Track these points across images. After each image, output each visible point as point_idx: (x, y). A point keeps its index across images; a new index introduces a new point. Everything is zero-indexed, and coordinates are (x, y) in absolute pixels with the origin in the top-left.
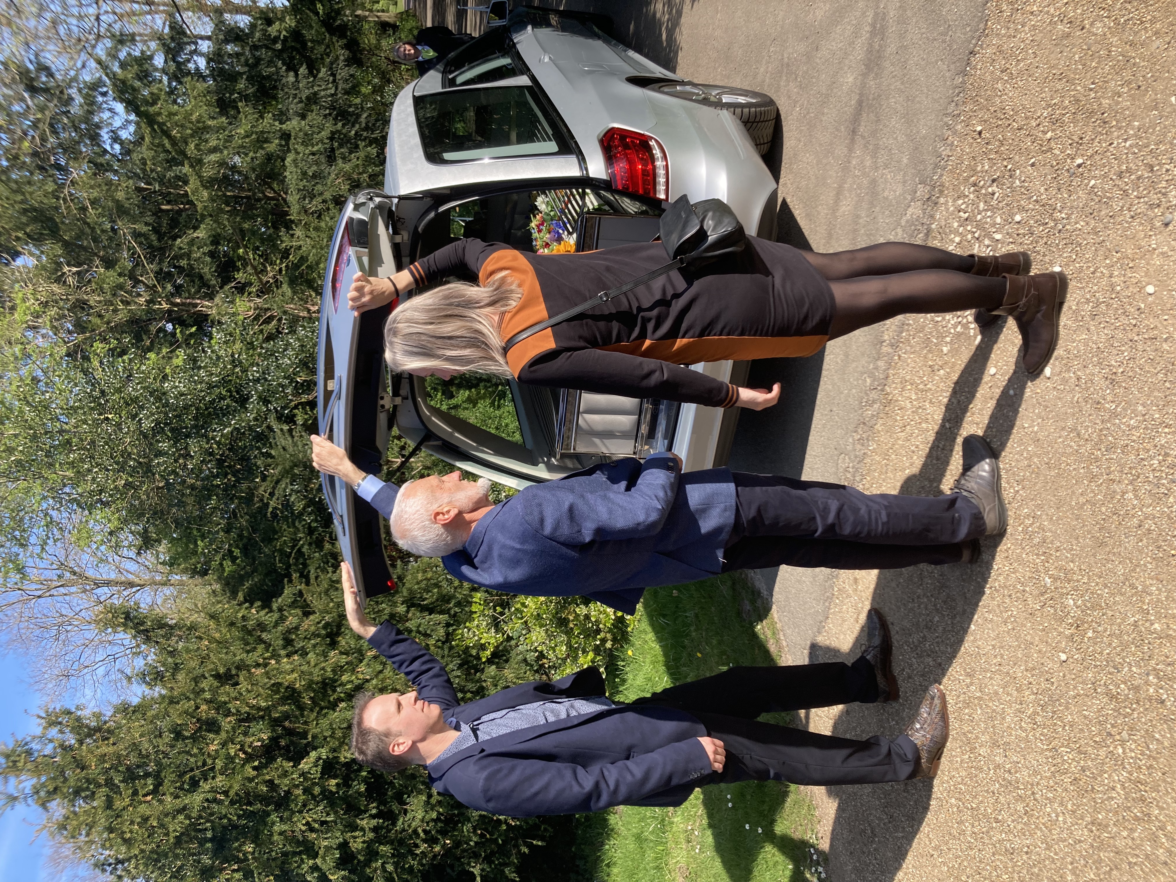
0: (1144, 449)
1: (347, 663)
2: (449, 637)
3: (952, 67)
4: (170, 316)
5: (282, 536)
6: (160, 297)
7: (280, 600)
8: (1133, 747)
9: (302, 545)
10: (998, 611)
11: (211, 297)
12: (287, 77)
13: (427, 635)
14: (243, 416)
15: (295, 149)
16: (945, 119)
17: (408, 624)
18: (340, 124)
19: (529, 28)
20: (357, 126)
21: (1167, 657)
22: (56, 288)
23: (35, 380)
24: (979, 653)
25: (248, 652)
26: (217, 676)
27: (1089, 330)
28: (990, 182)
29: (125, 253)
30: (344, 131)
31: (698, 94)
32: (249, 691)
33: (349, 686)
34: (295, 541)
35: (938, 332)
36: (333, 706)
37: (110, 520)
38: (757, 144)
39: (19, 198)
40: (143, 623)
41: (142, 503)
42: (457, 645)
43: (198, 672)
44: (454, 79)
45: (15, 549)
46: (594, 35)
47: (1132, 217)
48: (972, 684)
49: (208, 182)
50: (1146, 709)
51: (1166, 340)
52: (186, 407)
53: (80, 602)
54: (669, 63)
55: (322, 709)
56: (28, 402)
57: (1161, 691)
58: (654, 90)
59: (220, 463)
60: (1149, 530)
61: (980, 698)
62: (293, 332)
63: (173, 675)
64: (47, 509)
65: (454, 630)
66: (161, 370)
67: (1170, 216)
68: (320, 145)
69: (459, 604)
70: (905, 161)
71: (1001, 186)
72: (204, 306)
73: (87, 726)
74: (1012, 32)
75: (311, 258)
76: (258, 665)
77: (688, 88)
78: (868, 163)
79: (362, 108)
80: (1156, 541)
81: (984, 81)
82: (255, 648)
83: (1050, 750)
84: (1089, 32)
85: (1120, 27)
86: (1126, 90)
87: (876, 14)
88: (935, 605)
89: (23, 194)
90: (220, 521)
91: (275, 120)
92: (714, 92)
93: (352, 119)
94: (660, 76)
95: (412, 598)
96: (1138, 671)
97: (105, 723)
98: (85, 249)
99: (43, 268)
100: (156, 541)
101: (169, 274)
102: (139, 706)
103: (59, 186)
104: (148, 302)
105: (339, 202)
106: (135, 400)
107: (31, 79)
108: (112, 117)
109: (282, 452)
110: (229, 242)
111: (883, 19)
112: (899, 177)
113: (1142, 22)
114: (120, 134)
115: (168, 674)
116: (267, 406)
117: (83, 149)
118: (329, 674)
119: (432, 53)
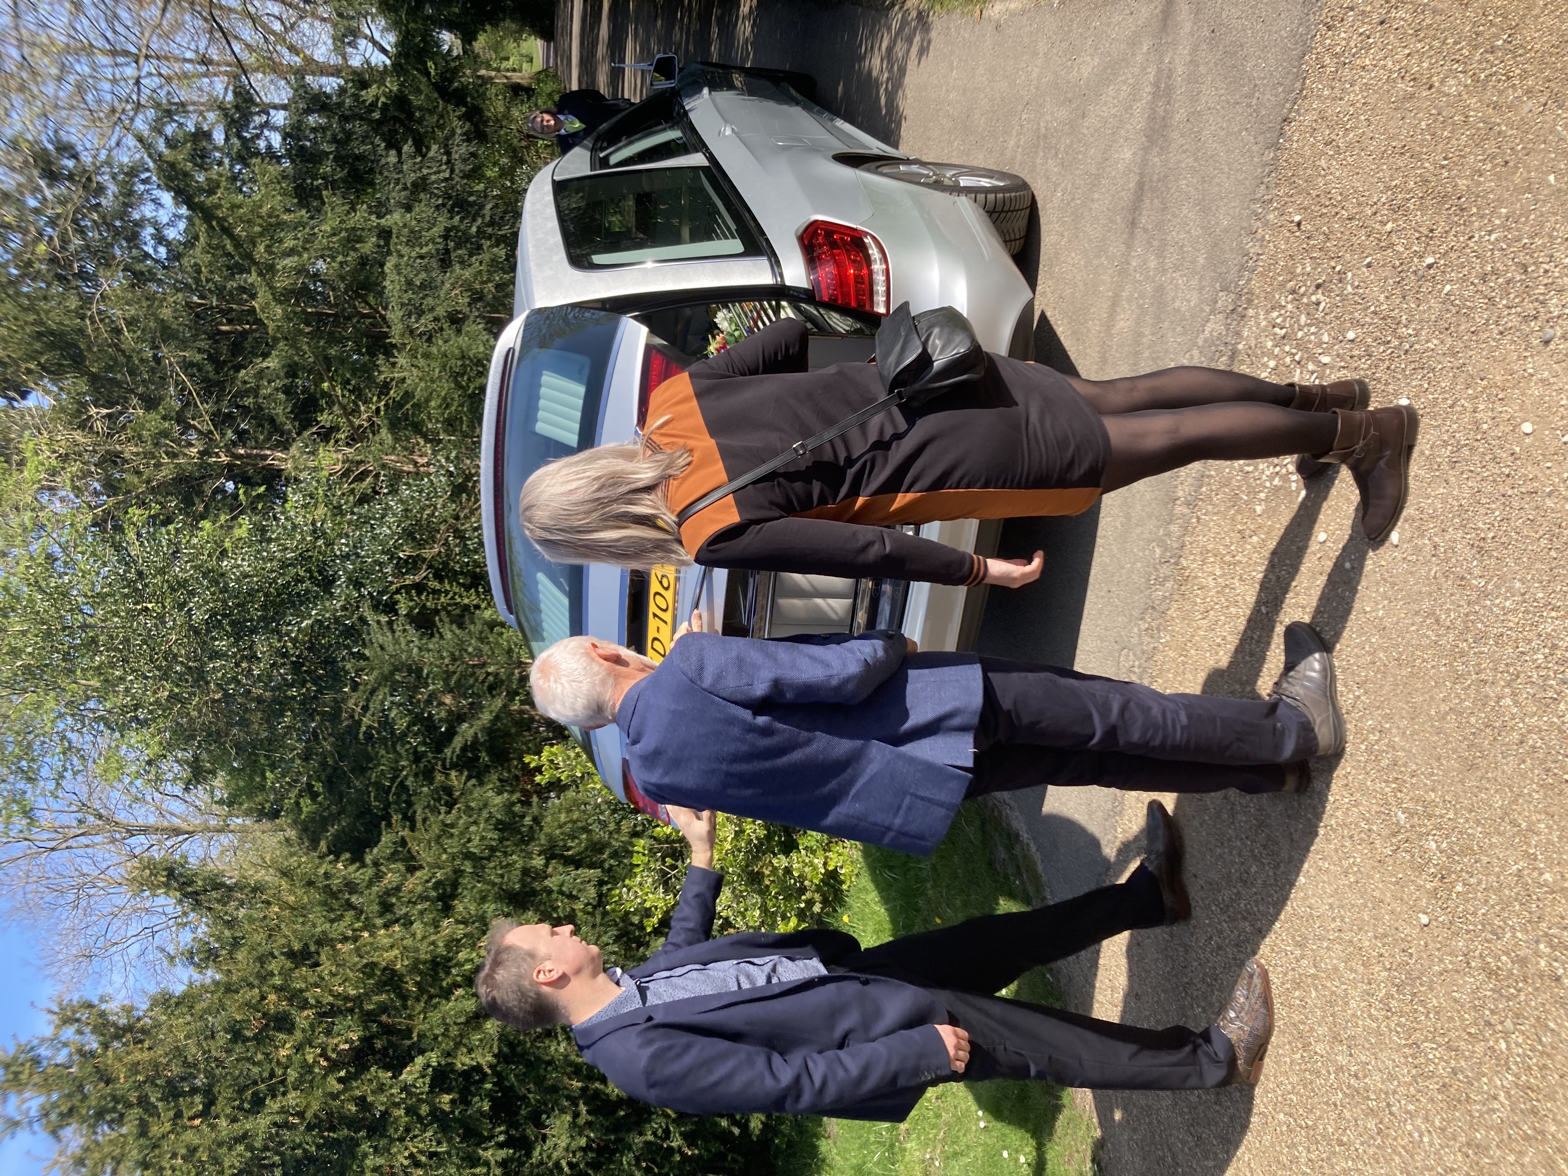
0: (1524, 639)
1: (465, 936)
2: (602, 899)
3: (1261, 138)
4: (231, 472)
5: (379, 764)
6: (217, 446)
7: (375, 850)
8: (1520, 1040)
9: (406, 777)
10: (1335, 858)
11: (285, 446)
12: (387, 156)
13: (572, 897)
14: (327, 604)
15: (398, 251)
16: (1253, 207)
17: (547, 882)
18: (457, 218)
19: (706, 91)
20: (479, 221)
21: (1563, 918)
22: (79, 436)
23: (51, 558)
24: (1311, 915)
25: (332, 921)
26: (291, 955)
27: (1447, 483)
28: (1313, 288)
29: (172, 389)
30: (462, 227)
31: (927, 176)
32: (332, 975)
33: (468, 967)
34: (396, 771)
35: (1249, 485)
36: (446, 994)
37: (148, 745)
38: (1007, 242)
39: (32, 318)
40: (190, 883)
41: (192, 721)
42: (613, 911)
43: (265, 948)
44: (606, 158)
45: (22, 785)
46: (794, 101)
47: (1501, 333)
48: (1303, 957)
49: (282, 294)
50: (1537, 989)
51: (1550, 494)
52: (251, 593)
53: (107, 855)
54: (890, 136)
55: (431, 997)
56: (40, 588)
57: (1556, 964)
58: (869, 170)
59: (296, 667)
60: (1534, 747)
61: (1314, 977)
62: (394, 491)
63: (231, 953)
64: (65, 730)
65: (610, 890)
66: (219, 544)
67: (1551, 331)
68: (431, 246)
69: (615, 855)
70: (1201, 260)
71: (1327, 293)
72: (277, 458)
73: (114, 1024)
74: (1337, 93)
75: (418, 394)
76: (345, 939)
77: (915, 168)
78: (1152, 265)
79: (486, 196)
80: (1543, 762)
81: (1303, 156)
82: (342, 916)
83: (1410, 1046)
84: (1439, 92)
85: (1479, 85)
86: (1489, 166)
87: (1160, 71)
88: (1252, 851)
89: (37, 312)
90: (296, 744)
91: (370, 213)
92: (949, 174)
93: (473, 211)
94: (876, 152)
95: (552, 847)
96: (1525, 937)
97: (139, 1019)
98: (119, 384)
99: (63, 410)
100: (210, 772)
101: (229, 416)
102: (185, 996)
103: (86, 300)
104: (202, 453)
105: (456, 320)
106: (183, 584)
107: (49, 163)
108: (156, 210)
109: (379, 652)
110: (309, 374)
111: (1169, 77)
112: (1194, 283)
113: (1509, 78)
114: (166, 232)
115: (224, 952)
116: (359, 591)
117: (118, 252)
118: (442, 950)
119: (577, 125)
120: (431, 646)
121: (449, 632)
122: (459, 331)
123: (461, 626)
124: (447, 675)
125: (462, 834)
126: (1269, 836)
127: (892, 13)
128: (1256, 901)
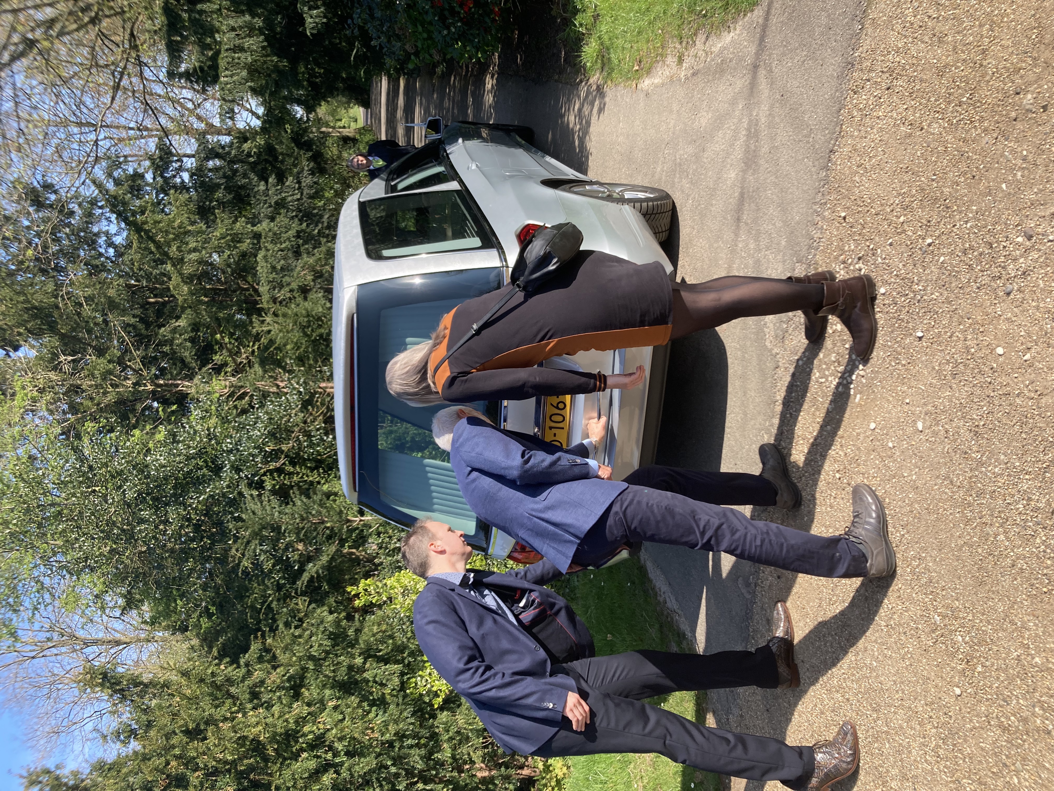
0: (1010, 494)
1: (309, 714)
2: (403, 686)
3: (817, 163)
4: (154, 395)
5: (253, 593)
6: (145, 379)
7: (247, 656)
8: (1027, 777)
9: (272, 601)
10: (895, 648)
11: (190, 378)
12: (258, 186)
13: (382, 685)
14: (217, 484)
15: (266, 247)
16: (815, 207)
17: (365, 675)
18: (305, 224)
19: (460, 140)
20: (320, 226)
21: (1049, 689)
22: (53, 376)
23: (32, 458)
24: (882, 689)
25: (216, 707)
26: (187, 732)
27: (951, 388)
28: (856, 260)
29: (115, 342)
30: (308, 230)
31: (604, 192)
32: (215, 745)
33: (310, 737)
34: (265, 597)
35: (823, 391)
36: (296, 756)
37: (95, 585)
38: (656, 233)
39: (22, 298)
40: (119, 683)
41: (126, 566)
42: (412, 693)
43: (169, 729)
44: (396, 185)
45: (10, 614)
46: (518, 145)
47: (978, 288)
48: (878, 718)
49: (188, 278)
50: (1035, 740)
51: (1018, 395)
52: (166, 478)
53: (70, 661)
54: (581, 167)
55: (285, 759)
56: (23, 479)
57: (1047, 722)
58: (564, 190)
59: (197, 527)
60: (1022, 569)
61: (887, 733)
62: (262, 406)
63: (146, 732)
64: (39, 576)
65: (409, 679)
66: (145, 445)
67: (1011, 286)
68: (287, 243)
69: (412, 654)
70: (783, 243)
71: (866, 262)
72: (184, 386)
73: (66, 784)
74: (863, 133)
75: (278, 341)
76: (225, 719)
77: (595, 187)
78: (752, 246)
79: (324, 210)
80: (1028, 579)
81: (844, 174)
82: (224, 702)
83: (953, 782)
84: (927, 132)
85: (953, 127)
86: (962, 179)
87: (750, 121)
88: (839, 643)
89: (25, 295)
90: (197, 581)
91: (247, 223)
92: (618, 190)
93: (316, 219)
94: (572, 177)
95: (368, 650)
96: (1025, 703)
97: (83, 781)
98: (80, 340)
99: (41, 358)
100: (139, 601)
101: (155, 358)
102: (114, 764)
103: (59, 286)
104: (135, 384)
105: (304, 291)
106: (120, 473)
107: (37, 196)
108: (109, 225)
109: (252, 516)
110: (208, 328)
111: (757, 125)
112: (779, 257)
113: (971, 122)
114: (114, 239)
115: (141, 731)
116: (239, 474)
117: (82, 253)
118: (292, 726)
119: (381, 163)
120: (287, 511)
121: (299, 501)
122: (305, 299)
123: (308, 497)
124: (298, 531)
125: (307, 642)
126: (850, 633)
127: (581, 87)
128: (844, 679)
